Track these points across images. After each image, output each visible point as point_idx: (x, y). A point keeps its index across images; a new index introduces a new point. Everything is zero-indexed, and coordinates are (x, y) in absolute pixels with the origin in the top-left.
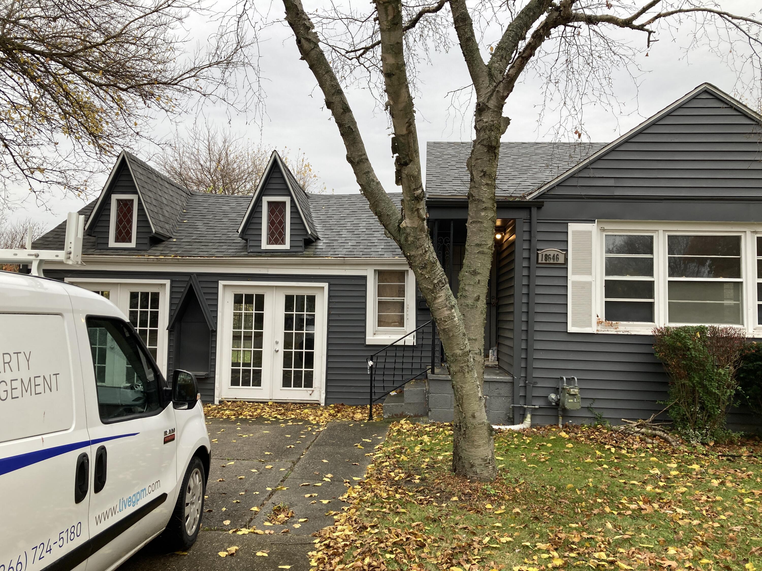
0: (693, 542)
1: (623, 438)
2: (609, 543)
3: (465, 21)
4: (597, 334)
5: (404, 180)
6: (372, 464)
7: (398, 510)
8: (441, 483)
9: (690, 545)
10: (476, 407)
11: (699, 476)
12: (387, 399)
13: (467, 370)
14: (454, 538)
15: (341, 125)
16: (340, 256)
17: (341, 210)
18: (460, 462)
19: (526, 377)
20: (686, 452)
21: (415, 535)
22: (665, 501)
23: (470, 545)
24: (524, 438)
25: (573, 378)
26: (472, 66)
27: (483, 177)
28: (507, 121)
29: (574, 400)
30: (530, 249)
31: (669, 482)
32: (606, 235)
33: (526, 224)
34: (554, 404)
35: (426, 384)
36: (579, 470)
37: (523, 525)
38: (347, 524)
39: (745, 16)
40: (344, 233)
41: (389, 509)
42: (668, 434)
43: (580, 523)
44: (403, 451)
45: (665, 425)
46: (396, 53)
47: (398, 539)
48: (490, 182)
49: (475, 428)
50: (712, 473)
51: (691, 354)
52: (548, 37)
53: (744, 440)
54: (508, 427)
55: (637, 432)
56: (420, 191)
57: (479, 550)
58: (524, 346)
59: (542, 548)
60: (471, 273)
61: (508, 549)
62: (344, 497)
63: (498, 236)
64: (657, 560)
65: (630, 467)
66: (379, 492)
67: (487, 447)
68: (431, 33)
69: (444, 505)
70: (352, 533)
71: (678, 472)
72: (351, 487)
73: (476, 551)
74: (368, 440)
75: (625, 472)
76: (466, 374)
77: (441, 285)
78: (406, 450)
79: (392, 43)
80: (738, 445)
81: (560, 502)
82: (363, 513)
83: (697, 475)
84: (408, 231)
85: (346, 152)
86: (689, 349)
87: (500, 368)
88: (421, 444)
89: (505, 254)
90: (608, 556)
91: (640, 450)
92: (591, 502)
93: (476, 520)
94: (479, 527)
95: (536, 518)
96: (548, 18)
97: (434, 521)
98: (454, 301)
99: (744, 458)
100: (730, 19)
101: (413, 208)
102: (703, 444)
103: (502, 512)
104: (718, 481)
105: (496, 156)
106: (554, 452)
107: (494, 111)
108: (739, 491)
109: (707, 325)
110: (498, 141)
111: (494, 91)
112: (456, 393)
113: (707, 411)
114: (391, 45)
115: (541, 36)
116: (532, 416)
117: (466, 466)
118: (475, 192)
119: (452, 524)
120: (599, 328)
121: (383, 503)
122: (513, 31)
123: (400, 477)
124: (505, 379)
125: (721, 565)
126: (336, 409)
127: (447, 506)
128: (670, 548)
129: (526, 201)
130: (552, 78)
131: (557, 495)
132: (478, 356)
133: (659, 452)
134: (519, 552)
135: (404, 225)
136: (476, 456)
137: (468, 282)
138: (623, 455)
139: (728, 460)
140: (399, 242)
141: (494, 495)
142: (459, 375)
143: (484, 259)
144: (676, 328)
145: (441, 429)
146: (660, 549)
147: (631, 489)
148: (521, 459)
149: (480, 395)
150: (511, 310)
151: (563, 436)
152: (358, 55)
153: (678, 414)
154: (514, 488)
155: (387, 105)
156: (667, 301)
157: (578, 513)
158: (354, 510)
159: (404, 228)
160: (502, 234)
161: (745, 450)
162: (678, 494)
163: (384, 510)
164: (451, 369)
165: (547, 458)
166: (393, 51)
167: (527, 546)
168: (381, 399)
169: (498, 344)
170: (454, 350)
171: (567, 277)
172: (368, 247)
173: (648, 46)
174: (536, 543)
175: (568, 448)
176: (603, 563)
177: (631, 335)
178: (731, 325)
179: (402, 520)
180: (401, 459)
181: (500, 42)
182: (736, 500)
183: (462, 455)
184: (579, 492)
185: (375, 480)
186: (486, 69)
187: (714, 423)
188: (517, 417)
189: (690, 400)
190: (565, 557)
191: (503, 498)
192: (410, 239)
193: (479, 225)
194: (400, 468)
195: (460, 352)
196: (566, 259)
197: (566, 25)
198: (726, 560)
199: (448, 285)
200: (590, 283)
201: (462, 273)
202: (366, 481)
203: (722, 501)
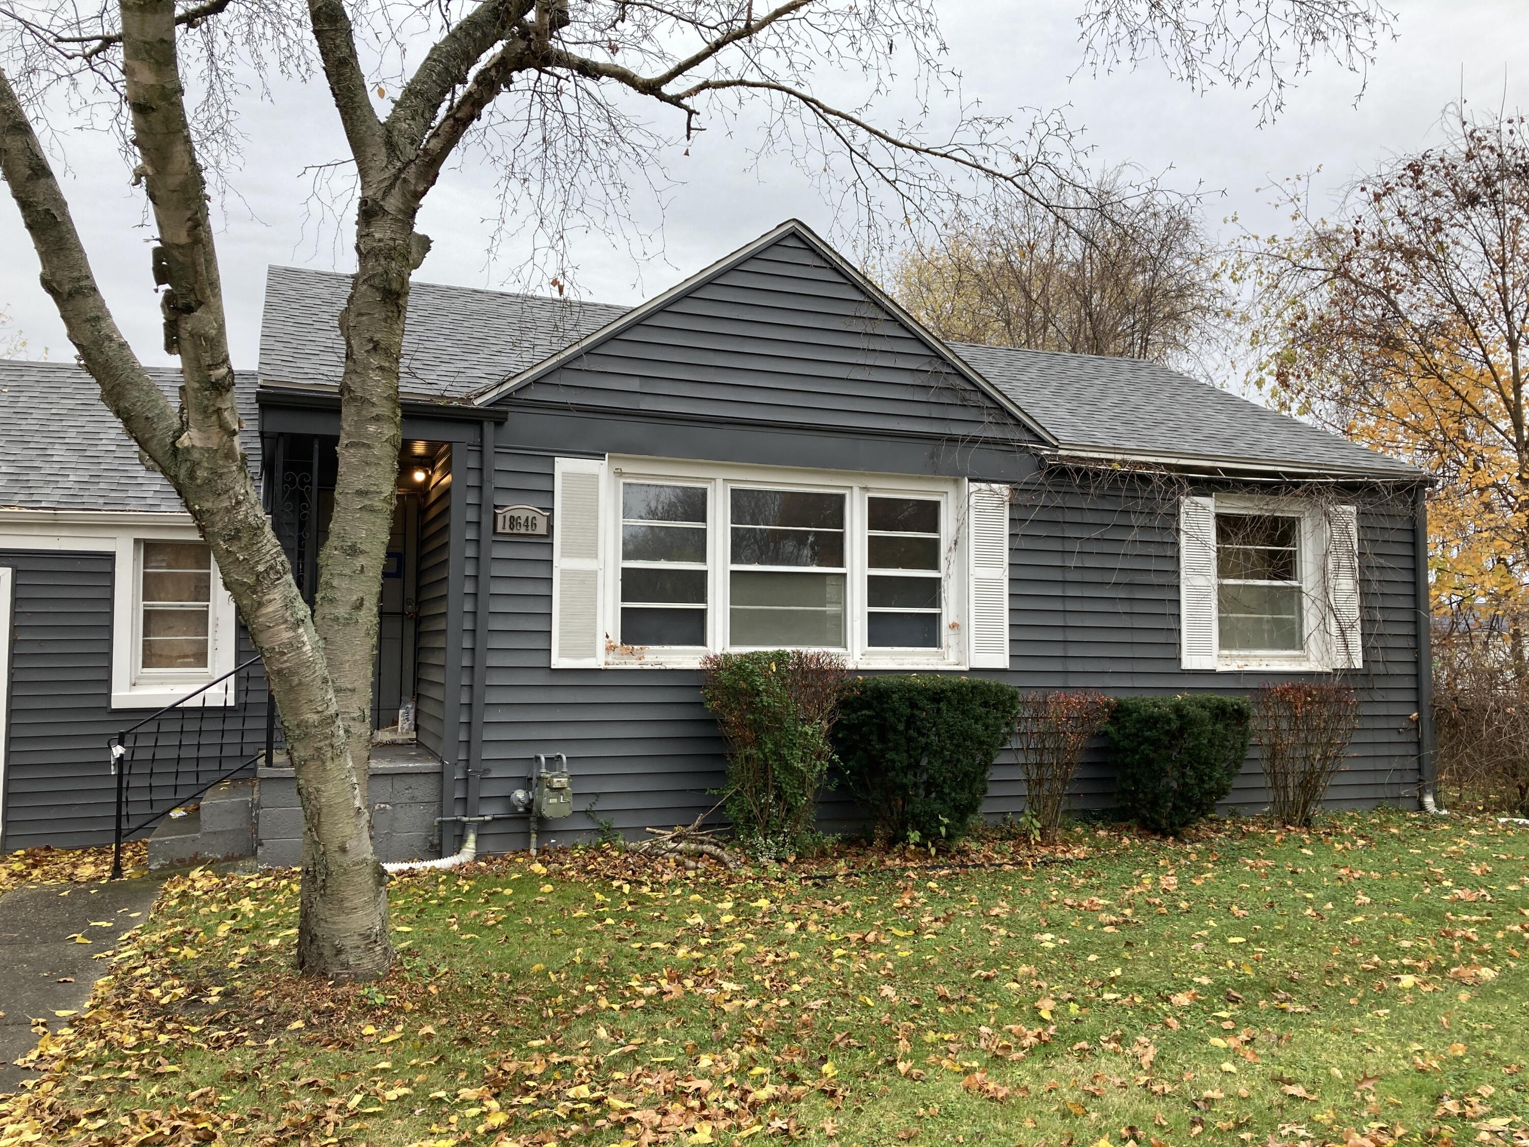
0: (743, 1038)
1: (645, 865)
2: (598, 1067)
3: (336, 21)
4: (606, 670)
5: (187, 345)
6: (109, 974)
7: (160, 1070)
8: (267, 996)
9: (737, 1045)
10: (348, 830)
11: (766, 920)
12: (160, 826)
13: (329, 755)
14: (285, 1110)
15: (25, 205)
16: (43, 505)
17: (54, 398)
18: (313, 947)
19: (468, 760)
20: (750, 878)
21: (193, 1117)
22: (705, 972)
23: (317, 1118)
24: (460, 883)
25: (560, 757)
26: (351, 119)
27: (373, 352)
28: (425, 244)
29: (559, 799)
30: (480, 505)
31: (717, 936)
32: (624, 484)
33: (471, 453)
34: (521, 810)
35: (256, 789)
36: (560, 935)
37: (436, 1059)
38: (28, 1118)
39: (844, 111)
40: (59, 452)
41: (138, 1070)
42: (723, 849)
43: (549, 1037)
44: (189, 938)
45: (721, 833)
46: (157, 62)
47: (152, 1133)
48: (387, 364)
49: (345, 873)
50: (788, 911)
51: (762, 701)
52: (507, 86)
53: (843, 847)
54: (429, 864)
55: (671, 851)
56: (223, 371)
57: (336, 1124)
58: (465, 700)
59: (468, 1098)
60: (345, 552)
61: (400, 1112)
62: (28, 1059)
63: (419, 476)
64: (678, 1083)
65: (653, 918)
66: (118, 1035)
67: (372, 909)
68: (269, 32)
69: (270, 1042)
70: (39, 1136)
71: (733, 917)
72: (49, 1034)
73: (330, 1129)
74: (104, 924)
75: (644, 927)
76: (329, 765)
77: (273, 576)
78: (197, 934)
79: (148, 39)
80: (832, 858)
81: (516, 1002)
82: (73, 1087)
83: (763, 917)
84: (196, 455)
85: (39, 268)
86: (758, 693)
87: (419, 744)
88: (234, 917)
89: (433, 512)
90: (593, 1090)
91: (674, 883)
92: (575, 992)
93: (339, 1062)
94: (343, 1077)
95: (465, 1040)
96: (505, 49)
97: (244, 1079)
98: (302, 609)
99: (840, 879)
100: (821, 111)
101: (207, 407)
102: (779, 861)
103: (397, 1037)
104: (797, 925)
105: (400, 312)
106: (515, 905)
107: (396, 220)
108: (827, 937)
109: (789, 649)
110: (404, 282)
111: (396, 178)
112: (306, 803)
113: (785, 800)
114: (145, 43)
115: (493, 82)
116: (479, 837)
117: (326, 953)
118: (355, 383)
119: (283, 1081)
120: (610, 659)
121: (124, 1058)
122: (441, 62)
123: (175, 995)
124: (426, 768)
125: (783, 1073)
126: (30, 861)
127: (278, 1044)
128: (702, 1056)
129: (472, 409)
130: (517, 170)
131: (511, 988)
132: (358, 724)
133: (705, 884)
134: (423, 1113)
135: (187, 443)
136: (347, 931)
137: (338, 570)
138: (644, 896)
139: (815, 884)
140: (174, 479)
141: (383, 1006)
142: (313, 765)
143: (374, 523)
144: (741, 655)
145: (284, 882)
146: (686, 1061)
147: (650, 959)
148: (449, 925)
149: (357, 803)
150: (442, 626)
151: (536, 871)
152: (88, 51)
153: (741, 811)
154: (425, 987)
155: (138, 176)
156: (729, 606)
157: (548, 1017)
158: (51, 1084)
159: (187, 450)
160: (426, 472)
161: (843, 864)
162: (730, 956)
163: (126, 1074)
164: (296, 754)
165: (500, 919)
166: (151, 57)
167: (440, 1100)
168: (145, 828)
169: (418, 697)
170: (301, 714)
171: (552, 561)
172: (121, 487)
173: (688, 137)
174: (458, 1089)
175: (543, 894)
176: (582, 1105)
177: (666, 670)
178: (826, 649)
179: (167, 1091)
180: (181, 956)
181: (412, 80)
182: (820, 954)
183: (319, 931)
184: (553, 978)
185: (111, 1011)
186: (381, 131)
187: (797, 822)
188: (447, 843)
189: (760, 784)
190: (512, 1107)
191: (400, 1010)
192: (202, 474)
193: (363, 451)
194: (176, 975)
195: (316, 717)
196: (550, 528)
197: (541, 71)
198: (792, 1062)
199: (289, 577)
200: (594, 573)
201: (324, 553)
202: (86, 1016)
203: (799, 959)
